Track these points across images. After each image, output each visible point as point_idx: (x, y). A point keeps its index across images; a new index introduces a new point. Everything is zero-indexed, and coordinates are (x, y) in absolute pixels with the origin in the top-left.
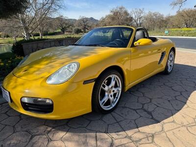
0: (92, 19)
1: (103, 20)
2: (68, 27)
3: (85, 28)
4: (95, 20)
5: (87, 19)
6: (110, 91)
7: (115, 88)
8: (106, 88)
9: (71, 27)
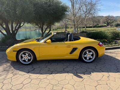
2: (112, 22)
6: (26, 57)
7: (29, 57)
8: (23, 56)
9: (114, 22)
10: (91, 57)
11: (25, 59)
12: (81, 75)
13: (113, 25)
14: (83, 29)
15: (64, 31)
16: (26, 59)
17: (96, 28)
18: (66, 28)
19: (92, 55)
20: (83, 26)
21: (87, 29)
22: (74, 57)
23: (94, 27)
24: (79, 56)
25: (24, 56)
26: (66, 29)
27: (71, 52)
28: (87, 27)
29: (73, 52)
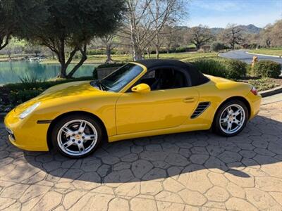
0: (251, 27)
1: (269, 29)
2: (207, 40)
3: (233, 42)
4: (257, 29)
5: (241, 28)
6: (78, 137)
7: (87, 134)
8: (69, 133)
9: (210, 40)
10: (237, 121)
11: (76, 142)
12: (239, 169)
13: (208, 47)
14: (151, 55)
15: (103, 61)
16: (79, 142)
17: (175, 54)
18: (110, 52)
19: (238, 117)
20: (152, 49)
21: (160, 55)
22: (201, 125)
23: (170, 52)
24: (212, 121)
25: (74, 135)
26: (109, 56)
27: (195, 113)
28: (160, 53)
29: (199, 113)
